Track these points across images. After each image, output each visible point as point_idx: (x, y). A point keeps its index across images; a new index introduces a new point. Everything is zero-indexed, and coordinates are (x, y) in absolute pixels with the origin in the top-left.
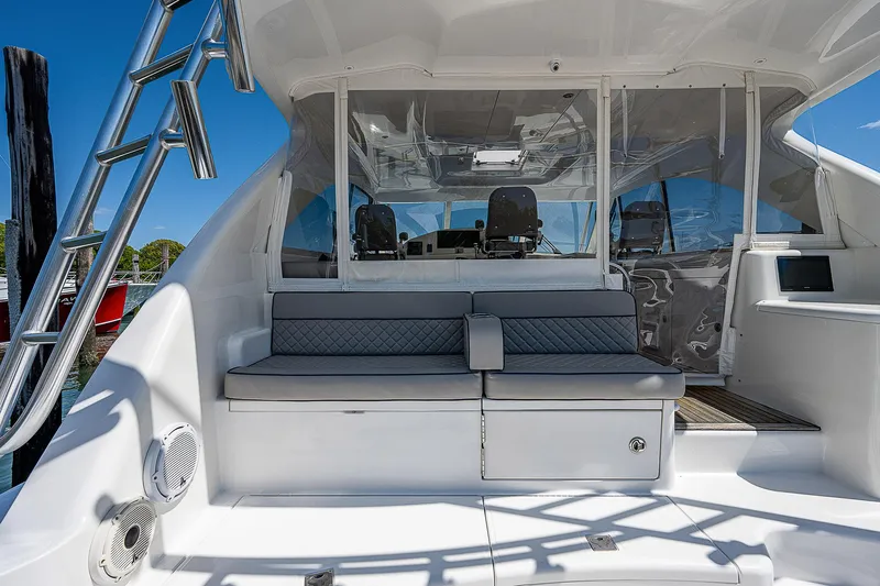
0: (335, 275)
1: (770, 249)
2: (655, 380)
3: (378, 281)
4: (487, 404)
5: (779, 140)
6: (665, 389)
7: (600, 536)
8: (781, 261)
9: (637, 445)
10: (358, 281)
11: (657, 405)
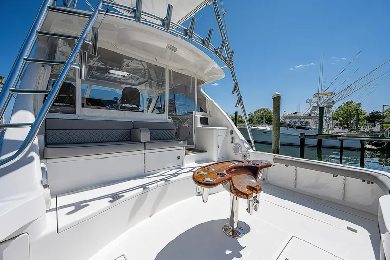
0: (74, 113)
1: (199, 115)
2: (182, 142)
3: (95, 116)
4: (146, 151)
5: (200, 90)
6: (184, 144)
7: (175, 175)
8: (201, 117)
9: (179, 158)
10: (86, 116)
11: (182, 148)
